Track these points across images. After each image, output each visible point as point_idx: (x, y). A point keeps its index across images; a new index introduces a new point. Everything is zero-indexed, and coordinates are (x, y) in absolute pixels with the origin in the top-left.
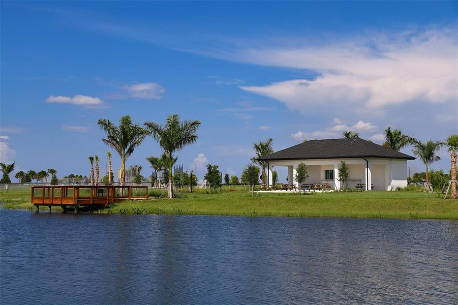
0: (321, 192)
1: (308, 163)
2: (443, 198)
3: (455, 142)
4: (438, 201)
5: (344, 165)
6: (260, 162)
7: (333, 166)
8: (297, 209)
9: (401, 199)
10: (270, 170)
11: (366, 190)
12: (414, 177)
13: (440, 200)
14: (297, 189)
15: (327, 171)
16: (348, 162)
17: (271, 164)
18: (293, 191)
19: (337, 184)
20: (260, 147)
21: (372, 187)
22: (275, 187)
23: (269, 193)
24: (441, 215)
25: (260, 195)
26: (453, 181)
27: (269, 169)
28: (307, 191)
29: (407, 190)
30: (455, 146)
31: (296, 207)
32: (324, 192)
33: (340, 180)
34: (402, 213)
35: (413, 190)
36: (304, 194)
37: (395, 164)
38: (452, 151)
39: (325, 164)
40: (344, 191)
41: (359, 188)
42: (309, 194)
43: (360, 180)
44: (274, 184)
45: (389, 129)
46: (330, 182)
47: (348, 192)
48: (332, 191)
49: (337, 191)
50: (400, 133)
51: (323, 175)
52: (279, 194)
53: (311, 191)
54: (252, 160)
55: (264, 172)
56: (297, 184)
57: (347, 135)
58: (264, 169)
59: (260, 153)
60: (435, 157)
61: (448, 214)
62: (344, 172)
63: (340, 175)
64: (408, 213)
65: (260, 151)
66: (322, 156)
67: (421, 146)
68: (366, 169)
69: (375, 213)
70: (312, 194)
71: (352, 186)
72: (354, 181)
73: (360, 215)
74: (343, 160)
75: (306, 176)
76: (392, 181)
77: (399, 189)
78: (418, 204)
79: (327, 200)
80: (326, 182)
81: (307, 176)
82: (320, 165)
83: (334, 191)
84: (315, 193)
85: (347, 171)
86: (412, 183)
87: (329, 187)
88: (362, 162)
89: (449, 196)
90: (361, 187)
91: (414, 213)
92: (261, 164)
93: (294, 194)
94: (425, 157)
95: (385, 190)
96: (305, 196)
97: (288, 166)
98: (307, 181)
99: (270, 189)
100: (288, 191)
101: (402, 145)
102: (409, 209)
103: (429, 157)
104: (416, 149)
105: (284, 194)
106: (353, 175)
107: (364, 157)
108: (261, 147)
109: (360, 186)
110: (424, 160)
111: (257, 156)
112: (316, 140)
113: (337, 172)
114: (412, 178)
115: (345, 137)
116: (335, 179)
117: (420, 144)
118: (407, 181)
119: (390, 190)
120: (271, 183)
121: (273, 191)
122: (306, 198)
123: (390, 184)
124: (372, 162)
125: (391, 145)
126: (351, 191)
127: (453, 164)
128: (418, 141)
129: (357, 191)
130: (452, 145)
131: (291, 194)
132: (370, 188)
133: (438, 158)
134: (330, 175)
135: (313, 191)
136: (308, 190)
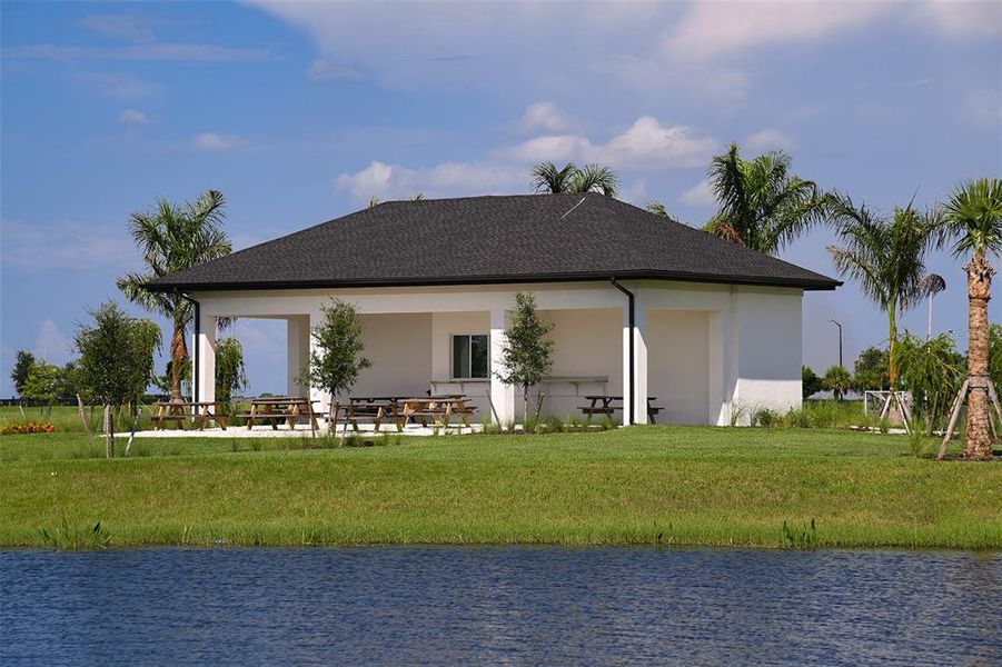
0: (428, 432)
1: (367, 303)
2: (931, 456)
3: (984, 210)
4: (909, 471)
5: (528, 311)
6: (161, 301)
7: (485, 317)
8: (300, 512)
9: (754, 462)
10: (202, 337)
11: (626, 421)
12: (860, 368)
13: (915, 466)
14: (320, 421)
15: (459, 341)
16: (546, 300)
17: (212, 307)
18: (302, 430)
19: (503, 400)
20: (163, 229)
21: (652, 412)
22: (226, 413)
23: (193, 439)
24: (916, 531)
25: (143, 449)
26: (974, 381)
27: (197, 332)
28: (368, 429)
29: (799, 422)
30: (987, 226)
31: (297, 501)
32: (442, 432)
33: (513, 380)
34: (752, 521)
35: (822, 423)
36: (351, 442)
37: (754, 307)
38: (972, 252)
39: (451, 307)
40: (529, 430)
41: (596, 416)
42: (369, 444)
43: (603, 381)
44: (222, 397)
45: (733, 153)
46: (471, 390)
47: (545, 431)
48: (478, 428)
49: (498, 431)
50: (779, 171)
51: (442, 360)
52: (235, 444)
53: (382, 427)
54: (123, 286)
55: (180, 345)
56: (321, 399)
57: (555, 180)
58: (180, 327)
59: (161, 258)
60: (924, 276)
61: (944, 529)
62: (529, 343)
63: (513, 358)
64: (778, 522)
65: (164, 248)
66: (437, 274)
67: (869, 233)
68: (626, 331)
69: (640, 523)
70: (384, 441)
71: (569, 405)
72: (576, 384)
73: (572, 533)
74: (526, 291)
75: (357, 362)
76: (739, 381)
77: (766, 419)
78: (823, 483)
79: (438, 469)
80: (455, 390)
81: (364, 363)
82: (431, 313)
83: (485, 432)
84: (399, 441)
85: (541, 341)
86: (851, 396)
87: (466, 412)
88: (608, 300)
89: (956, 446)
90: (607, 410)
91: (798, 523)
92: (168, 307)
93: (306, 443)
94: (886, 277)
95: (707, 425)
96: (351, 452)
97: (291, 318)
98: (364, 385)
99: (201, 423)
100: (284, 431)
101: (789, 225)
102: (783, 505)
103: (902, 279)
104: (846, 244)
105: (256, 444)
106: (567, 356)
107: (615, 278)
108: (171, 228)
109: (599, 404)
110: (879, 290)
111: (147, 273)
112: (419, 203)
113: (499, 343)
114: (850, 368)
115: (545, 188)
116: (494, 377)
117: (863, 219)
118: (801, 382)
119: (728, 423)
120: (207, 392)
121: (215, 433)
122: (344, 462)
123: (726, 396)
124: (652, 299)
125: (739, 226)
126: (560, 430)
127: (978, 310)
128: (857, 207)
129: (585, 430)
130: (972, 224)
131: (291, 444)
132: (641, 416)
133: (938, 283)
134: (471, 357)
135: (394, 427)
136: (372, 427)
